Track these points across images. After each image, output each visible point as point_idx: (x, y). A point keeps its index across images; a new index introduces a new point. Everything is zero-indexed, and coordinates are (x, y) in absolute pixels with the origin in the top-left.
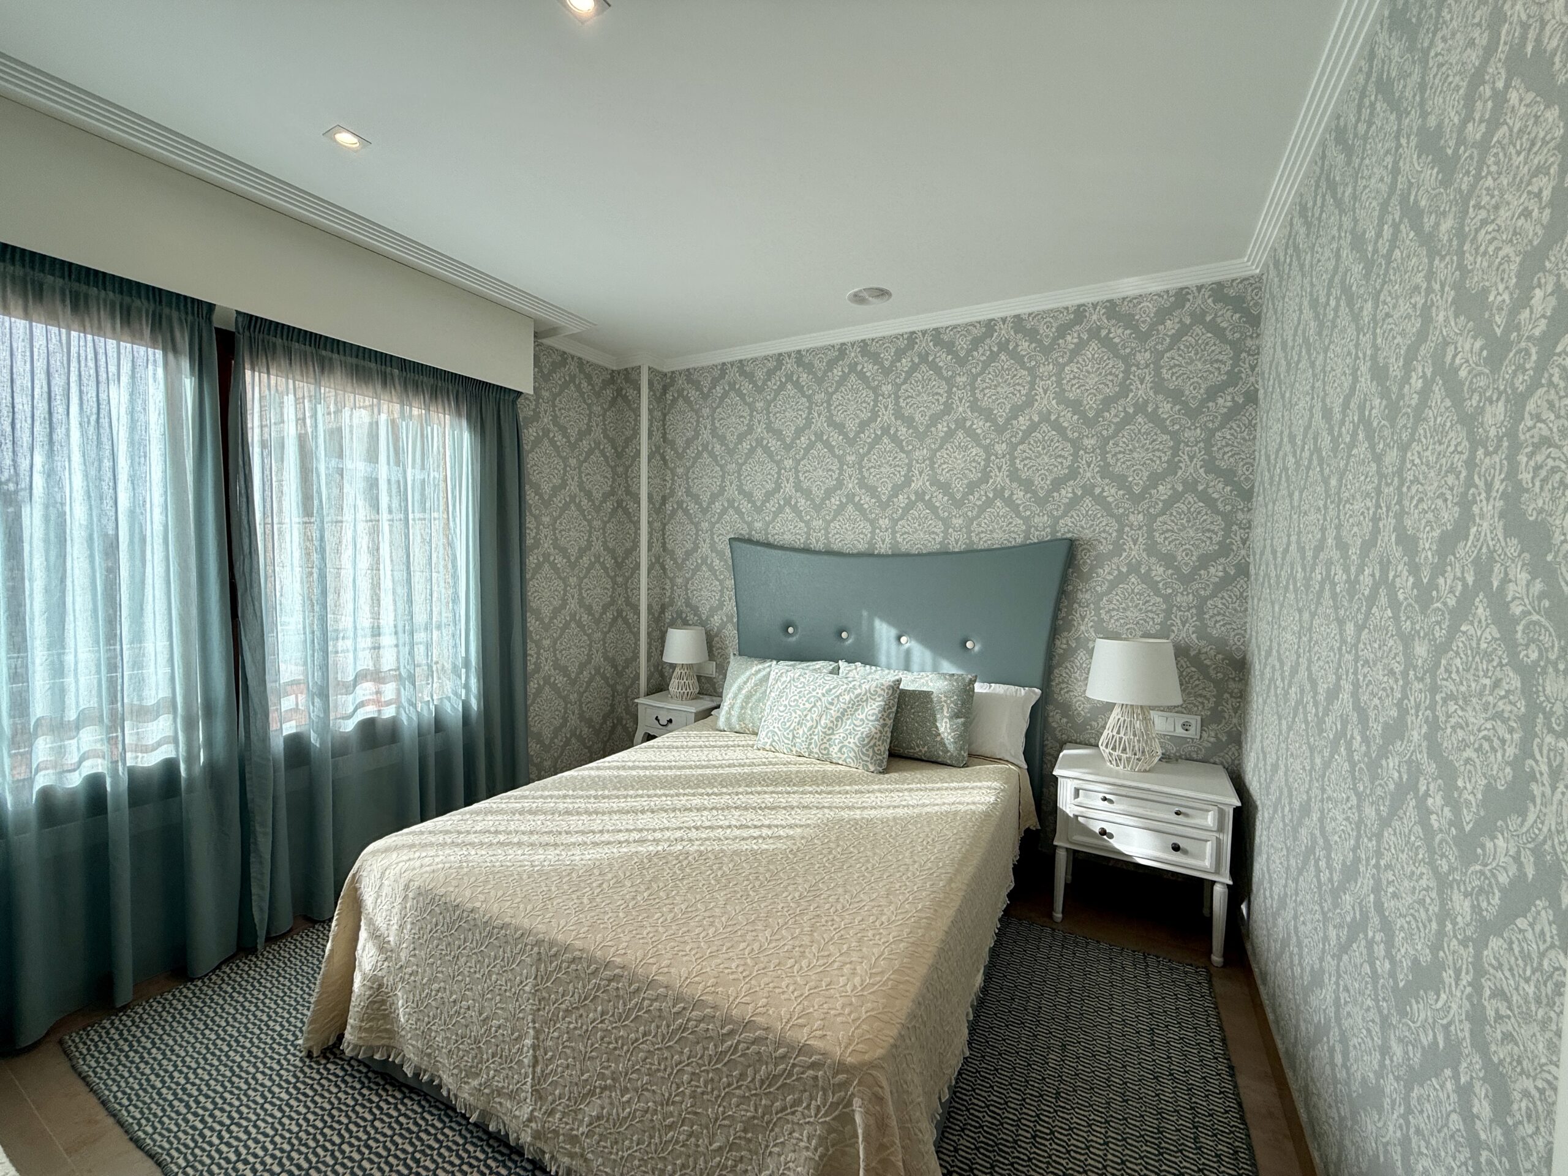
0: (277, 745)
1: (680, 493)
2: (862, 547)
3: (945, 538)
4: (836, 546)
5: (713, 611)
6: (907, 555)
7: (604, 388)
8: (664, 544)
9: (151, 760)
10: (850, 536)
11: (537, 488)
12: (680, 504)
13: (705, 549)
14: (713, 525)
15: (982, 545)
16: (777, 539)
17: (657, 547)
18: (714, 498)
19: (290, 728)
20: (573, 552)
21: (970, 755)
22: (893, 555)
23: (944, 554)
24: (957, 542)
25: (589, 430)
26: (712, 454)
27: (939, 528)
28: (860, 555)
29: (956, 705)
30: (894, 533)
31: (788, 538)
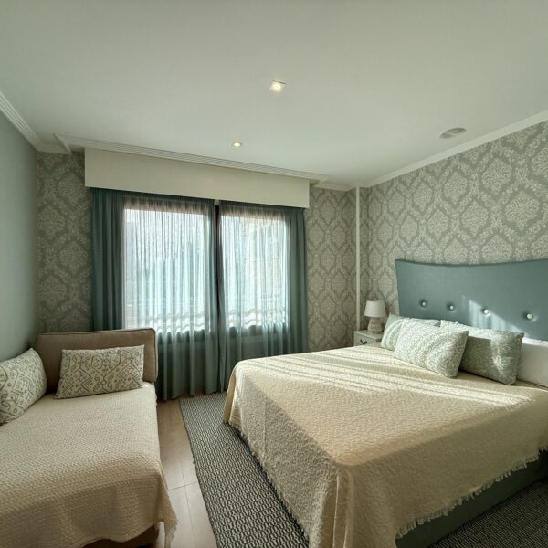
0: (228, 329)
1: (375, 240)
2: (462, 261)
3: (513, 254)
4: (448, 261)
5: (389, 294)
6: (489, 264)
7: (342, 199)
8: (368, 264)
9: (199, 329)
10: (455, 256)
11: (312, 243)
12: (375, 245)
13: (385, 265)
14: (388, 254)
15: (538, 257)
16: (419, 259)
17: (365, 265)
18: (389, 241)
19: (231, 325)
20: (328, 268)
21: (517, 379)
22: (481, 265)
23: (513, 263)
24: (521, 255)
25: (335, 218)
26: (388, 222)
27: (509, 248)
28: (461, 265)
29: (507, 349)
30: (481, 252)
31: (423, 258)
